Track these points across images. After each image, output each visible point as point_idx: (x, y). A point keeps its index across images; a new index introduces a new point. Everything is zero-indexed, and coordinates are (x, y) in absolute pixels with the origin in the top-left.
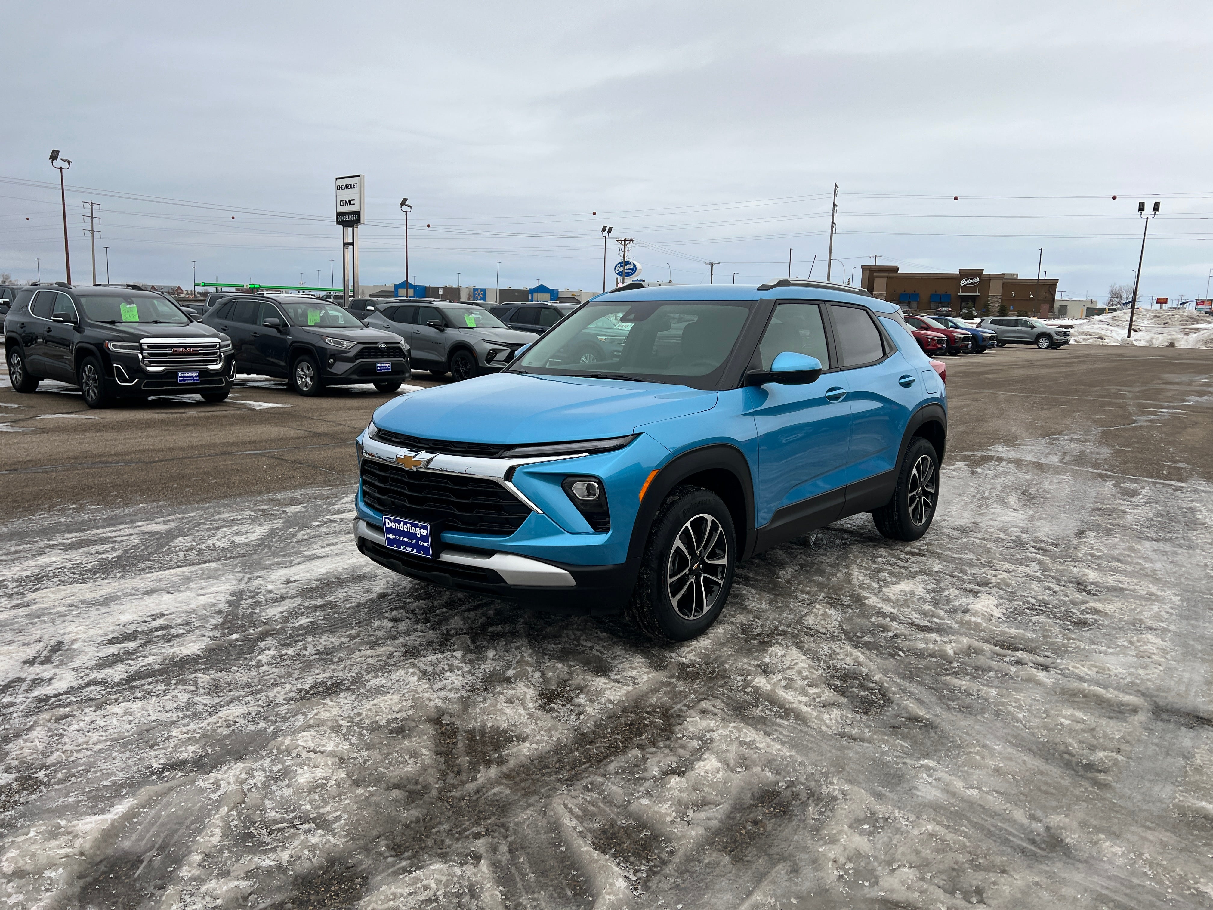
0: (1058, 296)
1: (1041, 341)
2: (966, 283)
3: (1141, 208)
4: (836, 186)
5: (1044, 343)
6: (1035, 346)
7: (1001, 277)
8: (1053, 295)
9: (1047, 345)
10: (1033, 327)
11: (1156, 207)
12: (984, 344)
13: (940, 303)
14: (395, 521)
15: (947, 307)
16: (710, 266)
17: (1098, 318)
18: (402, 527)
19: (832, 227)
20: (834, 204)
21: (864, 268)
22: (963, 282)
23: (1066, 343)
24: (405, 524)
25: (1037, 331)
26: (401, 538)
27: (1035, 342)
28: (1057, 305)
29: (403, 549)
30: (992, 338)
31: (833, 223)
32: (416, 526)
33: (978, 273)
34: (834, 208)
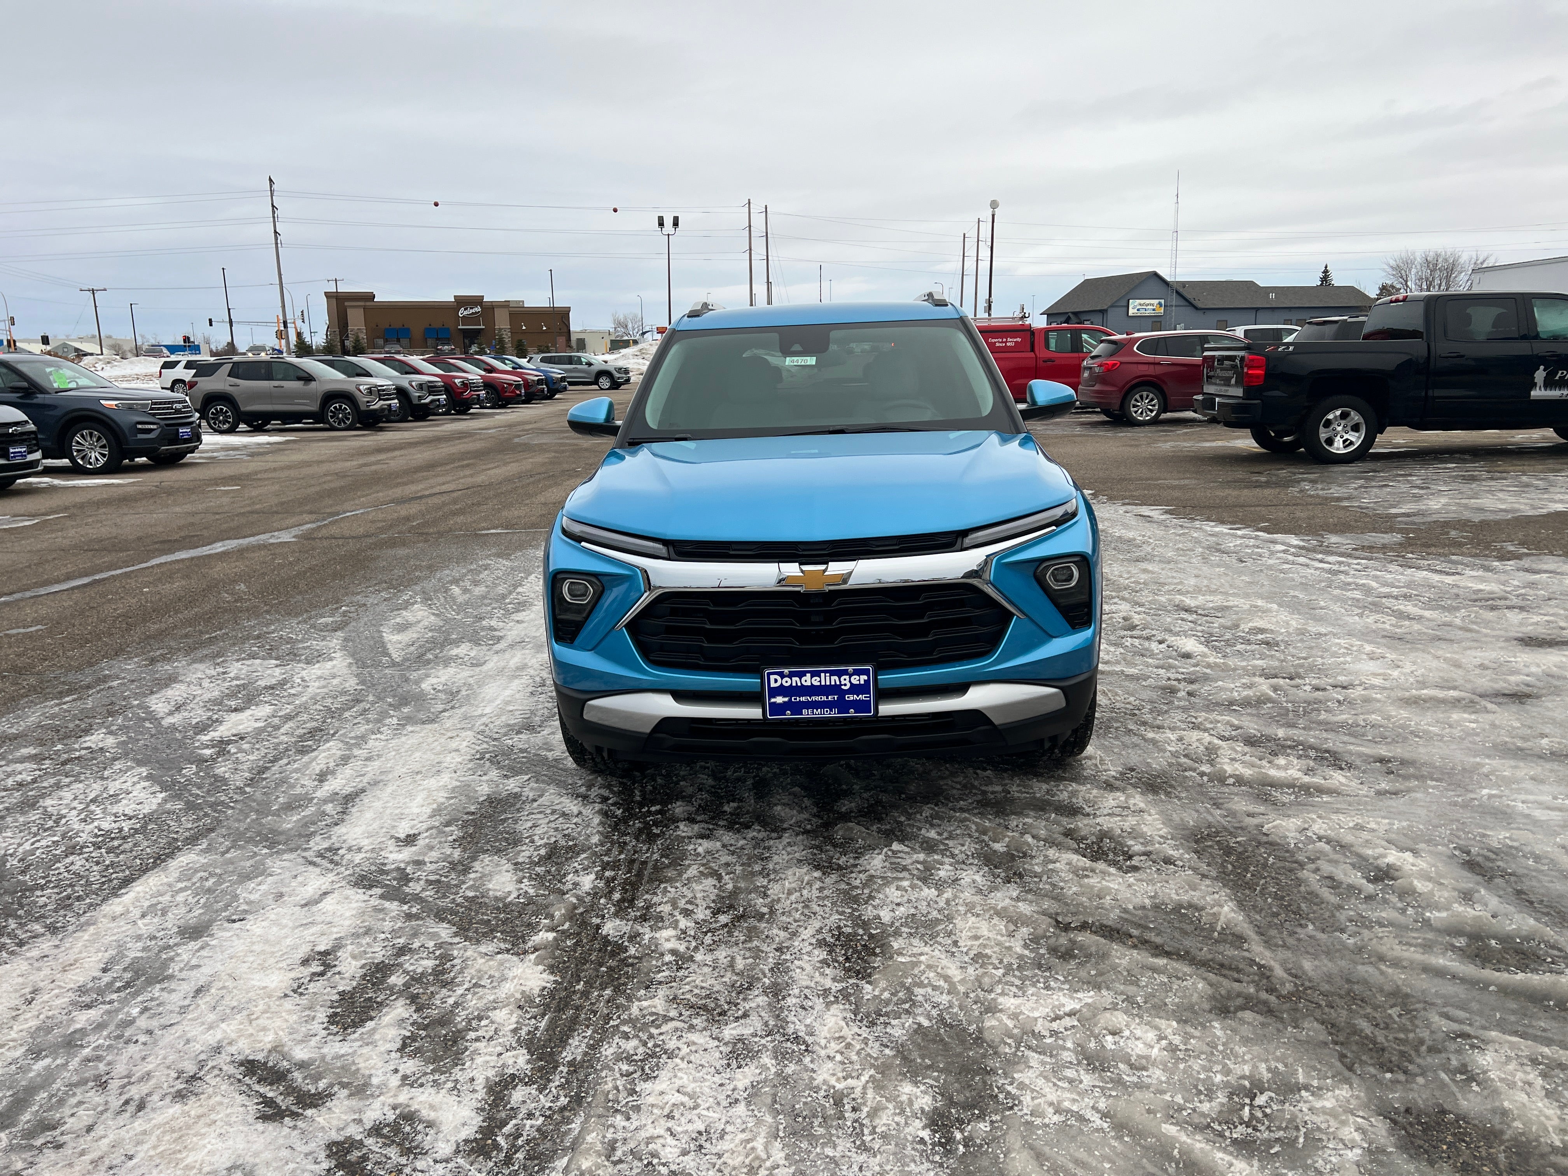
0: (572, 328)
1: (601, 380)
2: (466, 313)
3: (661, 224)
4: (271, 180)
5: (605, 382)
6: (596, 387)
7: (506, 305)
8: (568, 327)
9: (609, 384)
10: (589, 364)
11: (676, 223)
12: (556, 387)
13: (438, 339)
14: (791, 675)
15: (448, 344)
16: (90, 294)
17: (624, 351)
18: (807, 680)
19: (276, 239)
20: (273, 206)
21: (327, 294)
22: (462, 312)
23: (628, 381)
24: (814, 674)
25: (594, 369)
26: (803, 699)
27: (596, 382)
28: (574, 338)
29: (806, 714)
30: (563, 379)
31: (276, 232)
32: (839, 674)
33: (477, 301)
34: (274, 212)
